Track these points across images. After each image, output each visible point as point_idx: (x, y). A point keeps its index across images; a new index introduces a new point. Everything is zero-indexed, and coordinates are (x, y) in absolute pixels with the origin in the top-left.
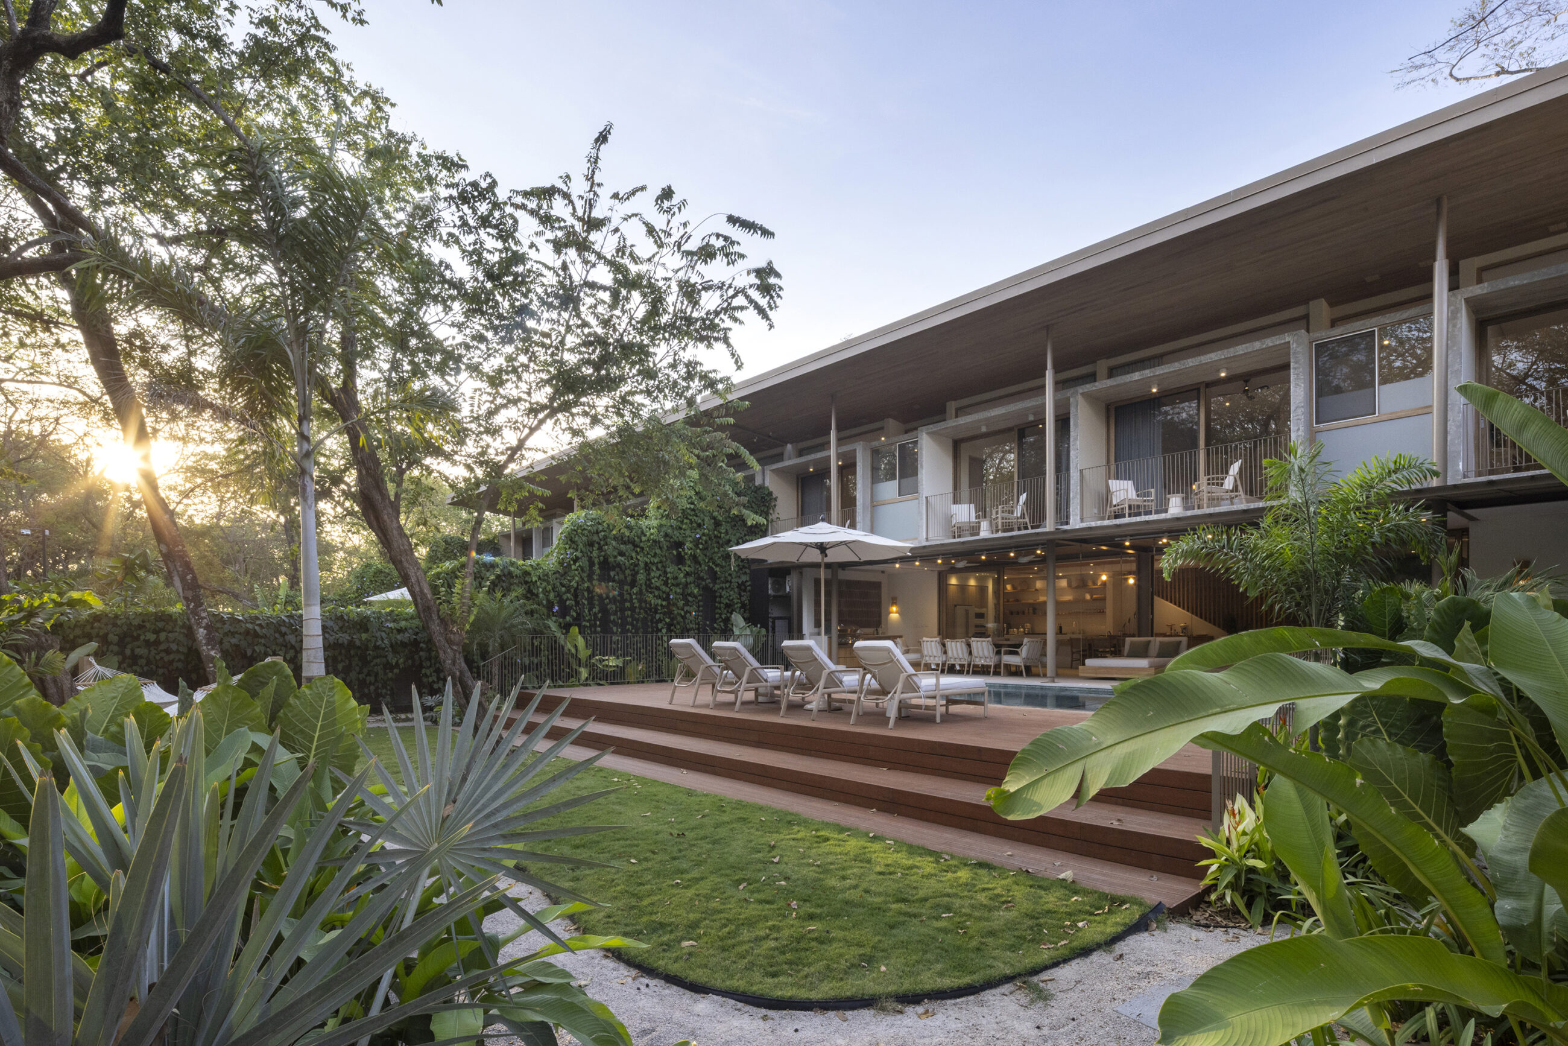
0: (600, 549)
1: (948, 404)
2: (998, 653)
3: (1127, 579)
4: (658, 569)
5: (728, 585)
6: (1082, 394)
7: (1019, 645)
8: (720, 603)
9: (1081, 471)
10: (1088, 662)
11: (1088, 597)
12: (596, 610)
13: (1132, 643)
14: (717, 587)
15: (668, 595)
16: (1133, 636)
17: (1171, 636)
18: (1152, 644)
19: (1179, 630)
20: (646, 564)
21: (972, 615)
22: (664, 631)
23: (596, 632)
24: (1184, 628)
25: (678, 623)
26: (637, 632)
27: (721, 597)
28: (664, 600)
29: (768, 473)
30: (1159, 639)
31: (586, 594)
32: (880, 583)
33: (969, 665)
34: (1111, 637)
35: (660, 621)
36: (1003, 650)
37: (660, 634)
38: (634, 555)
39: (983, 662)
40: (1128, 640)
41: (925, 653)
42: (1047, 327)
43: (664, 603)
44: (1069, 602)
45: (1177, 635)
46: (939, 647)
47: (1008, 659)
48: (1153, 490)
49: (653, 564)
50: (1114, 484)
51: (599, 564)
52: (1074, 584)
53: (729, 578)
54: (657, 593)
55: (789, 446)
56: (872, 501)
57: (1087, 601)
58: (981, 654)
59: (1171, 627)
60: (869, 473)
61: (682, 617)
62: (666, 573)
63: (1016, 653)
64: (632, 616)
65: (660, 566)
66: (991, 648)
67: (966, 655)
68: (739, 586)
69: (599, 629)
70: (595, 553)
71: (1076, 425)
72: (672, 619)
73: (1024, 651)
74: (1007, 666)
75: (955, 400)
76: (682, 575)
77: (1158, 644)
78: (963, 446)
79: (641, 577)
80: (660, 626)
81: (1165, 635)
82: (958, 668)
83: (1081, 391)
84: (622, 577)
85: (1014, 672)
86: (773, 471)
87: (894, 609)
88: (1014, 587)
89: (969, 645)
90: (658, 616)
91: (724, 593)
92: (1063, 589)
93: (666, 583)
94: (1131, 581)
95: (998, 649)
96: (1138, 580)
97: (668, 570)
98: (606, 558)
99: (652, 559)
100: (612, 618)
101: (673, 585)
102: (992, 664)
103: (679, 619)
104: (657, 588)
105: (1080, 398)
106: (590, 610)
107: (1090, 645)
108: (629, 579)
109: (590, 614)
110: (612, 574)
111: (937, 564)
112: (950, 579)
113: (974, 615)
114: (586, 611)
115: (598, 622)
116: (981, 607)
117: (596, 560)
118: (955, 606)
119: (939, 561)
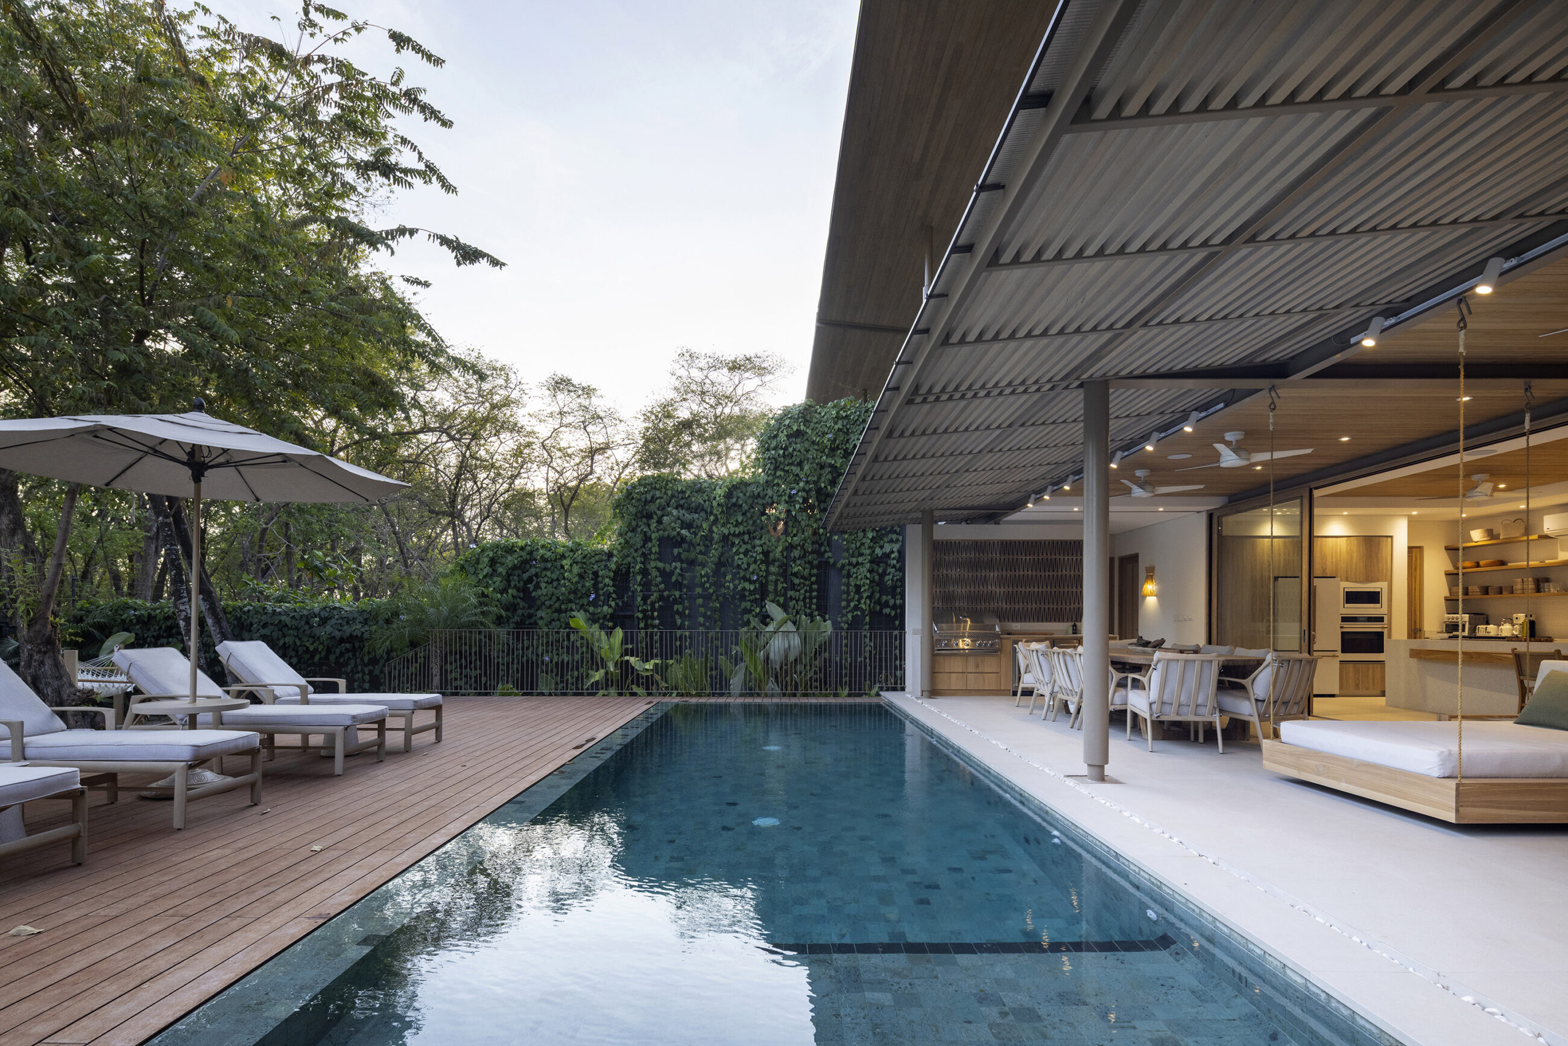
12: (654, 597)
31: (639, 578)
87: (1149, 587)
98: (666, 532)
106: (644, 599)
108: (700, 557)
109: (645, 603)
110: (676, 551)
111: (1067, 494)
112: (1257, 523)
113: (1342, 597)
114: (639, 599)
115: (656, 614)
116: (1369, 579)
117: (654, 536)
118: (1276, 578)
119: (1067, 488)
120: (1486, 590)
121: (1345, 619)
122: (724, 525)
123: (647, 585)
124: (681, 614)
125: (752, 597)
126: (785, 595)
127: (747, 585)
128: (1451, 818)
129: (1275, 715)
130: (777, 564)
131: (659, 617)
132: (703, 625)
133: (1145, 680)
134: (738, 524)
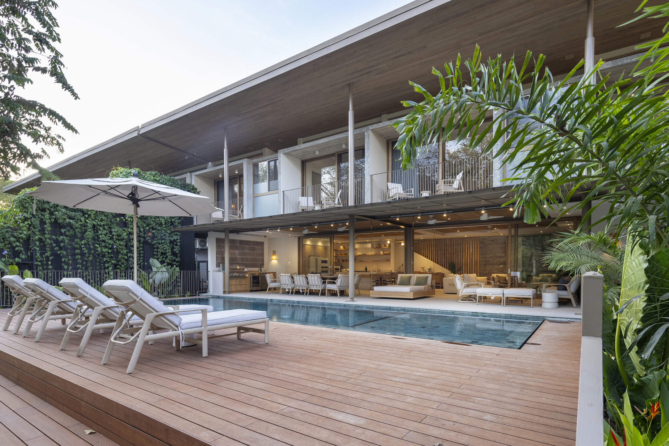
0: (51, 213)
1: (298, 139)
2: (324, 283)
3: (400, 243)
4: (104, 229)
5: (163, 241)
6: (372, 130)
7: (335, 279)
8: (157, 252)
9: (371, 176)
10: (376, 288)
11: (382, 253)
12: (48, 254)
13: (401, 277)
14: (154, 242)
15: (113, 245)
16: (403, 273)
17: (423, 273)
18: (412, 278)
19: (427, 270)
20: (94, 226)
21: (319, 261)
22: (110, 268)
23: (47, 269)
24: (430, 269)
25: (123, 263)
26: (86, 269)
27: (158, 248)
28: (110, 249)
29: (193, 177)
30: (416, 275)
31: (38, 243)
32: (263, 242)
33: (307, 289)
34: (392, 274)
35: (107, 262)
36: (327, 281)
37: (107, 271)
38: (83, 219)
39: (315, 288)
40: (400, 275)
41: (282, 282)
42: (350, 85)
43: (110, 251)
44: (373, 255)
45: (426, 273)
46: (290, 279)
47: (330, 287)
48: (413, 189)
49: (100, 226)
50: (391, 185)
51: (51, 223)
52: (375, 246)
53: (164, 237)
54: (104, 244)
55: (210, 163)
56: (253, 194)
57: (382, 255)
58: (314, 283)
59: (423, 268)
60: (252, 178)
61: (126, 260)
62: (111, 232)
63: (334, 283)
64: (82, 259)
65: (106, 227)
66: (319, 280)
67: (305, 284)
68: (171, 242)
69: (51, 267)
70: (47, 216)
71: (368, 148)
72: (118, 261)
73: (339, 282)
74: (329, 290)
75: (302, 137)
76: (125, 234)
77: (415, 278)
78: (308, 164)
79: (90, 234)
80: (107, 265)
81: (420, 273)
82: (301, 291)
83: (371, 128)
84: (72, 232)
85: (333, 294)
86: (196, 175)
87: (274, 257)
88: (344, 247)
89: (307, 278)
90: (105, 259)
91: (159, 246)
92: (369, 249)
93: (111, 238)
94: (403, 244)
95: (324, 280)
96: (406, 243)
97: (113, 230)
98: (56, 220)
99: (99, 223)
100: (63, 260)
101: (117, 239)
102: (320, 289)
103: (123, 261)
104: (104, 241)
105: (370, 133)
106: (41, 254)
107: (381, 278)
108: (79, 235)
109: (42, 257)
110: (63, 231)
111: (291, 231)
112: (306, 241)
113: (321, 262)
114: (38, 255)
115: (50, 263)
116: (326, 257)
117: (47, 221)
118: (310, 256)
119: (291, 229)
120: (343, 261)
121: (322, 267)
122: (93, 220)
123: (43, 247)
124: (67, 264)
125: (110, 256)
126: (127, 255)
127: (107, 250)
128: (412, 298)
129: (356, 287)
130: (124, 241)
131: (51, 265)
132: (81, 269)
133: (336, 281)
134: (102, 220)
